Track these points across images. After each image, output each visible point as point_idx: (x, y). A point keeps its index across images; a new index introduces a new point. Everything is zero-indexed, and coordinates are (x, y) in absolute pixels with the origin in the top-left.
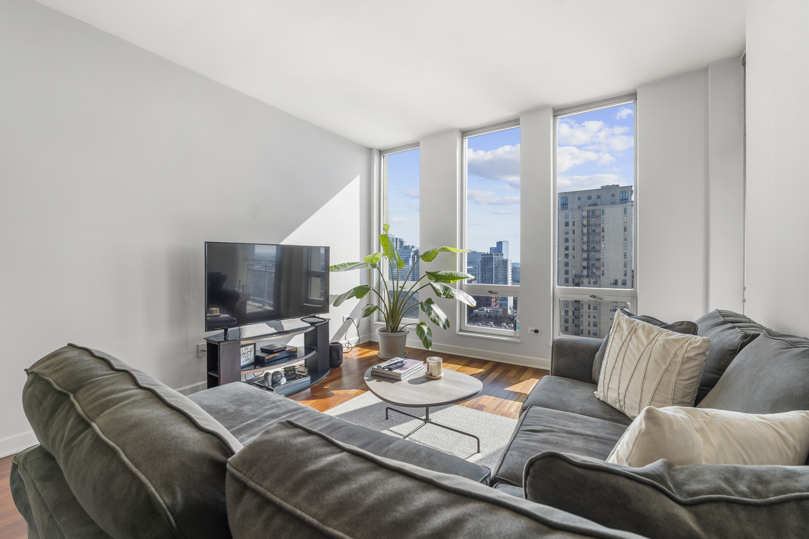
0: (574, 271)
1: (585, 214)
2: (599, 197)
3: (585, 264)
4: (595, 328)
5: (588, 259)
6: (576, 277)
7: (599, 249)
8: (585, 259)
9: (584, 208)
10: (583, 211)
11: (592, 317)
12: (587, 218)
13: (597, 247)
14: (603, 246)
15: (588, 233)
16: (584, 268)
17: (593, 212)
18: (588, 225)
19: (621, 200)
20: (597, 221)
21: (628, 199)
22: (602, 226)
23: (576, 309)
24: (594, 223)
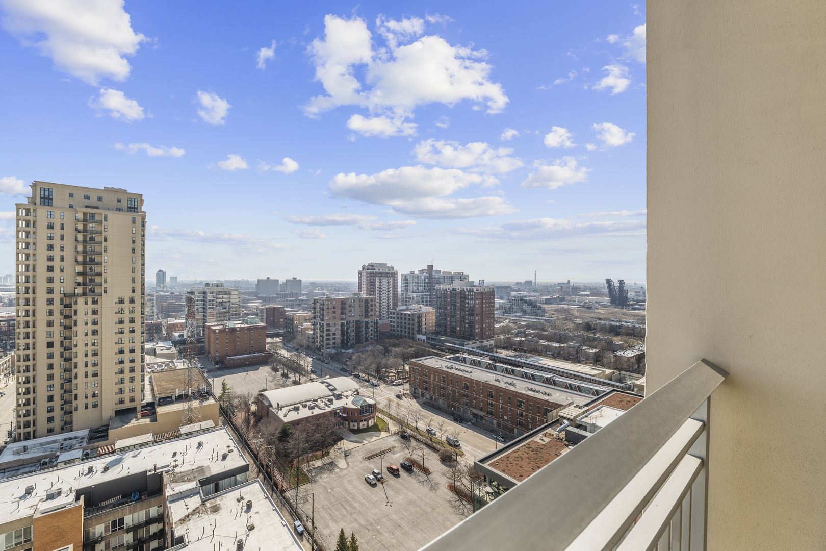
0: (62, 289)
1: (80, 216)
2: (100, 199)
3: (80, 279)
5: (83, 273)
6: (65, 296)
7: (100, 261)
8: (79, 274)
9: (79, 209)
10: (76, 212)
11: (90, 344)
12: (84, 222)
13: (97, 259)
14: (105, 258)
15: (85, 241)
16: (79, 284)
17: (93, 215)
18: (85, 231)
19: (128, 207)
20: (98, 228)
21: (137, 208)
22: (104, 234)
23: (65, 338)
24: (94, 229)
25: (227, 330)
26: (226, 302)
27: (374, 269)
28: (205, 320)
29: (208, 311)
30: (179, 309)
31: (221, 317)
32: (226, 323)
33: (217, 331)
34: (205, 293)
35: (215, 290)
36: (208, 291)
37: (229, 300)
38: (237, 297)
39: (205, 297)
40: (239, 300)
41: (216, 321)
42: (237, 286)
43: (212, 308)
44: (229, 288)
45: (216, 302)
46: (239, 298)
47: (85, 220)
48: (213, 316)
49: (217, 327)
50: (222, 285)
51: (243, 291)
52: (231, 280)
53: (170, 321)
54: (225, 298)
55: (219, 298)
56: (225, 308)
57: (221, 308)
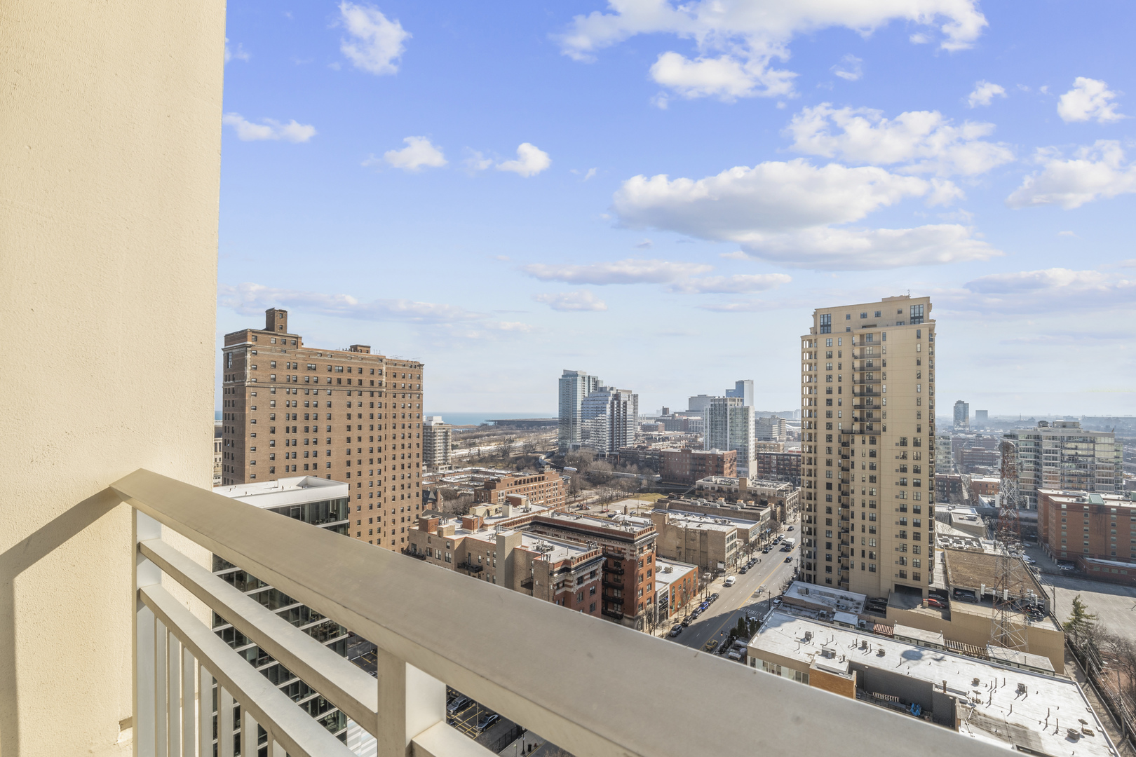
0: (840, 424)
1: (857, 339)
2: (878, 314)
3: (857, 414)
4: (872, 510)
5: (860, 407)
6: (842, 433)
7: (878, 391)
8: (856, 407)
9: (855, 331)
10: (853, 335)
11: (867, 493)
12: (861, 345)
13: (875, 389)
14: (884, 387)
15: (862, 368)
16: (856, 419)
17: (870, 336)
18: (862, 356)
19: (912, 318)
20: (876, 351)
21: (922, 317)
22: (883, 357)
23: (843, 481)
24: (871, 353)
25: (1085, 507)
26: (1083, 456)
28: (1038, 482)
29: (1045, 468)
30: (990, 461)
31: (1070, 483)
32: (1084, 495)
33: (1064, 507)
34: (1038, 437)
35: (1060, 433)
36: (1044, 434)
37: (1091, 453)
39: (1037, 445)
40: (1115, 454)
41: (1061, 488)
43: (1053, 465)
44: (1094, 431)
45: (1062, 454)
46: (1116, 450)
47: (862, 344)
48: (1054, 478)
49: (1064, 500)
50: (1074, 425)
53: (976, 478)
54: (1082, 450)
55: (1069, 449)
56: (1080, 467)
57: (1074, 466)
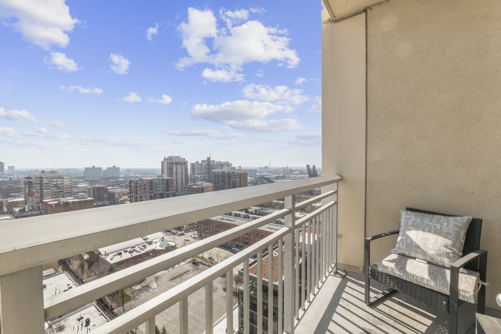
25: (61, 204)
26: (59, 184)
27: (172, 160)
28: (42, 197)
29: (45, 191)
30: (19, 190)
31: (55, 195)
32: (61, 199)
33: (53, 205)
34: (41, 178)
35: (50, 175)
36: (43, 176)
37: (62, 183)
38: (70, 180)
39: (41, 181)
40: (70, 182)
41: (52, 198)
42: (68, 172)
43: (48, 189)
44: (62, 174)
45: (51, 184)
46: (71, 181)
48: (48, 194)
49: (54, 203)
50: (56, 172)
51: (73, 176)
52: (63, 168)
53: (10, 200)
54: (59, 182)
55: (54, 182)
56: (59, 189)
57: (56, 189)
